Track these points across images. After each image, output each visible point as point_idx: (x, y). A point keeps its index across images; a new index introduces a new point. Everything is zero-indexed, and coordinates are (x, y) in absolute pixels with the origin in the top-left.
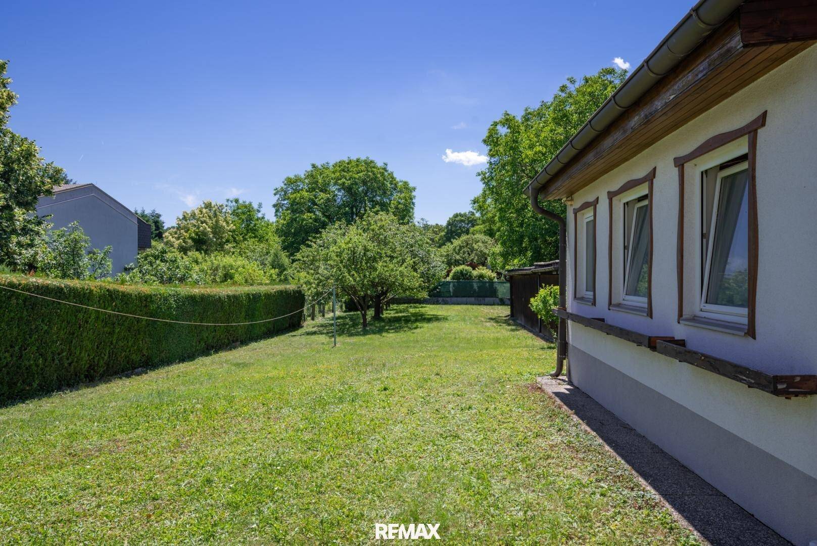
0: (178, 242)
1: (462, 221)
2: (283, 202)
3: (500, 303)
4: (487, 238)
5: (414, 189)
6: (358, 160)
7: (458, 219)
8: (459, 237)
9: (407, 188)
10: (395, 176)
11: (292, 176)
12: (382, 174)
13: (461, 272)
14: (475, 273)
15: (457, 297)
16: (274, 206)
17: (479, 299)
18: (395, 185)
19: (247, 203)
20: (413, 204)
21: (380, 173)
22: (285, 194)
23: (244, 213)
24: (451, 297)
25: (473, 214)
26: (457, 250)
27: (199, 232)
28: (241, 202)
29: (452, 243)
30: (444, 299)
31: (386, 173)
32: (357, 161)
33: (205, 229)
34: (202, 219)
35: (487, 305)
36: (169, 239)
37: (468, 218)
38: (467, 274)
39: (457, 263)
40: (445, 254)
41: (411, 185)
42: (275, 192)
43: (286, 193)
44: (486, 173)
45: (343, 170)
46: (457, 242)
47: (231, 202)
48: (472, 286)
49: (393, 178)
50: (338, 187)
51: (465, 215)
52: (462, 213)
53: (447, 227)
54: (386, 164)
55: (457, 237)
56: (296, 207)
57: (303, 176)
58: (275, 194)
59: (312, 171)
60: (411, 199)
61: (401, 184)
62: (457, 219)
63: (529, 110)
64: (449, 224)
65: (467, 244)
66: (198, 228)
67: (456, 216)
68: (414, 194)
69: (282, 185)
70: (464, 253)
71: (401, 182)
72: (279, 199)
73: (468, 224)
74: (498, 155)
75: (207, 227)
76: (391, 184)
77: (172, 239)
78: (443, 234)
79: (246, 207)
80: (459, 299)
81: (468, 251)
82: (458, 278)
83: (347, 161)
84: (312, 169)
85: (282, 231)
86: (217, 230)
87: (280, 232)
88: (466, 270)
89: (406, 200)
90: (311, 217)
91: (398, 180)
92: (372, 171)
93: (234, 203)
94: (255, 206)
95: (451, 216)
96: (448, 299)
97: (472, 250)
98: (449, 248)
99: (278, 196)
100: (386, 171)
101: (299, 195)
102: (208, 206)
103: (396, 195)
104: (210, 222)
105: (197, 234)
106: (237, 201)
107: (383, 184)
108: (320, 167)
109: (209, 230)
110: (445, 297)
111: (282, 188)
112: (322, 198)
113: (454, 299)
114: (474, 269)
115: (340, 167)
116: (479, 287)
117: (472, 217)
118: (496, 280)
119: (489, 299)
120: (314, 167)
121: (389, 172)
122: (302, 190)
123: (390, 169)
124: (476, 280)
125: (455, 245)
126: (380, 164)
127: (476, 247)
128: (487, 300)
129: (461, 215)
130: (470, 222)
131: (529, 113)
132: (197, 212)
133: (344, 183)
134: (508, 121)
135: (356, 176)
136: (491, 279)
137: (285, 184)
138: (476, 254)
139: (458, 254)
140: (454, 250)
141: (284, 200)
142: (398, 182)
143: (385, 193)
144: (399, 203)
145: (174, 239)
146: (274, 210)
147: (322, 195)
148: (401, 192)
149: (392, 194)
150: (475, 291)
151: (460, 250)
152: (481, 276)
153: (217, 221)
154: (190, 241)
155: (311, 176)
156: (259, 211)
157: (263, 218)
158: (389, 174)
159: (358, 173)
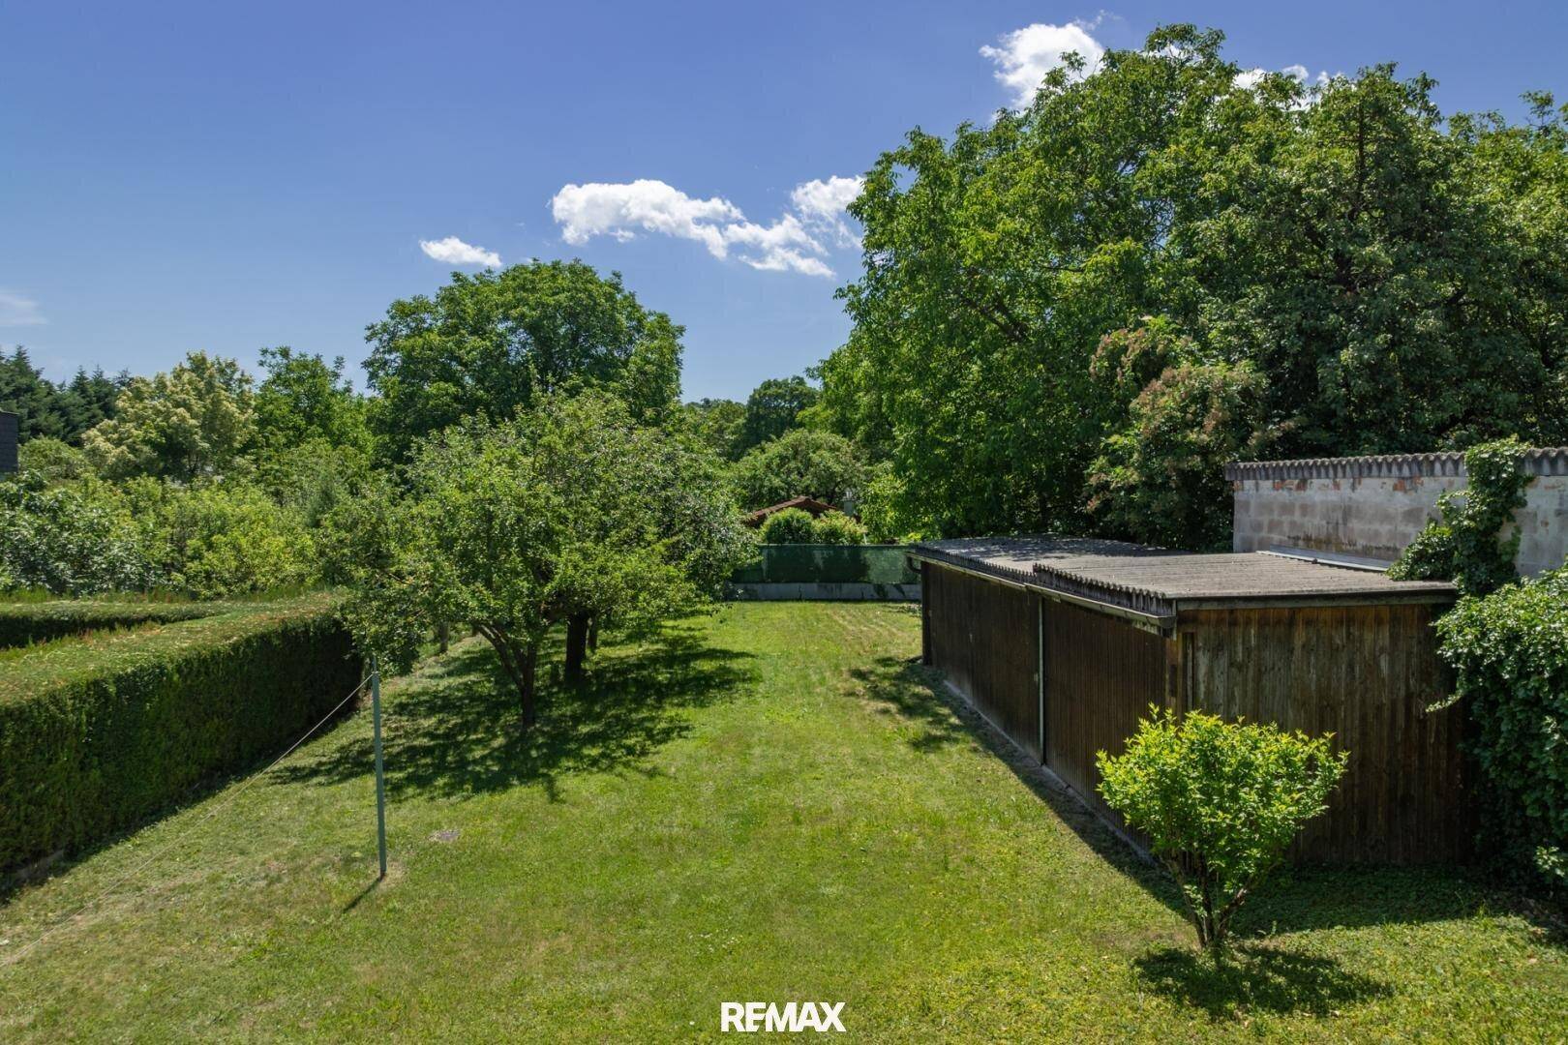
0: (119, 450)
1: (777, 396)
2: (387, 356)
3: (876, 596)
4: (836, 439)
5: (681, 330)
6: (555, 266)
7: (772, 390)
8: (778, 437)
9: (666, 329)
10: (638, 301)
11: (408, 299)
12: (610, 298)
13: (788, 524)
14: (819, 525)
15: (777, 581)
16: (367, 364)
17: (829, 586)
18: (639, 321)
19: (309, 358)
20: (678, 362)
21: (605, 294)
22: (391, 339)
23: (300, 380)
24: (763, 581)
25: (801, 381)
26: (774, 466)
27: (169, 427)
28: (294, 354)
29: (763, 451)
30: (749, 586)
31: (619, 297)
32: (554, 268)
33: (183, 420)
34: (176, 397)
35: (846, 600)
36: (96, 444)
37: (792, 390)
38: (800, 529)
39: (775, 498)
40: (748, 474)
41: (674, 322)
42: (368, 333)
43: (393, 336)
44: (860, 291)
45: (523, 288)
46: (774, 449)
47: (273, 354)
48: (811, 557)
49: (633, 306)
50: (510, 324)
51: (785, 383)
52: (780, 380)
53: (750, 408)
54: (617, 275)
55: (774, 437)
56: (413, 369)
57: (432, 299)
58: (369, 339)
59: (452, 288)
60: (674, 352)
61: (652, 318)
62: (769, 392)
63: (970, 131)
64: (753, 401)
65: (796, 453)
66: (167, 418)
67: (767, 385)
68: (679, 341)
69: (386, 319)
70: (789, 472)
71: (650, 314)
72: (377, 349)
73: (791, 402)
74: (894, 243)
75: (188, 415)
76: (629, 318)
77: (102, 444)
78: (741, 421)
79: (305, 367)
80: (783, 587)
81: (798, 468)
82: (781, 539)
83: (531, 268)
84: (453, 284)
85: (382, 422)
86: (214, 422)
87: (377, 424)
88: (798, 521)
89: (662, 355)
90: (446, 389)
91: (645, 310)
92: (586, 290)
93: (279, 357)
94: (329, 365)
95: (758, 387)
96: (758, 587)
97: (808, 464)
98: (755, 461)
99: (375, 343)
100: (619, 291)
101: (420, 341)
102: (199, 365)
103: (641, 343)
104: (198, 406)
105: (162, 432)
106: (285, 353)
107: (612, 317)
108: (471, 279)
109: (193, 422)
110: (749, 582)
111: (385, 325)
112: (474, 349)
113: (773, 588)
114: (816, 516)
115: (514, 279)
116: (825, 560)
117: (800, 388)
118: (866, 542)
119: (850, 585)
120: (458, 280)
121: (626, 293)
122: (429, 330)
123: (627, 287)
124: (821, 543)
125: (770, 454)
126: (604, 275)
127: (815, 458)
128: (847, 588)
129: (776, 384)
130: (794, 397)
131: (973, 138)
132: (169, 379)
133: (523, 316)
134: (922, 153)
135: (551, 301)
136: (854, 539)
137: (392, 318)
138: (815, 475)
139: (777, 475)
140: (768, 466)
141: (390, 352)
142: (644, 316)
143: (615, 339)
144: (648, 362)
145: (109, 445)
146: (365, 374)
147: (473, 341)
148: (652, 336)
149: (631, 342)
150: (817, 568)
151: (780, 466)
152: (833, 534)
153: (216, 403)
154: (146, 449)
155: (449, 298)
156: (336, 375)
157: (348, 390)
158: (626, 298)
159: (555, 294)
